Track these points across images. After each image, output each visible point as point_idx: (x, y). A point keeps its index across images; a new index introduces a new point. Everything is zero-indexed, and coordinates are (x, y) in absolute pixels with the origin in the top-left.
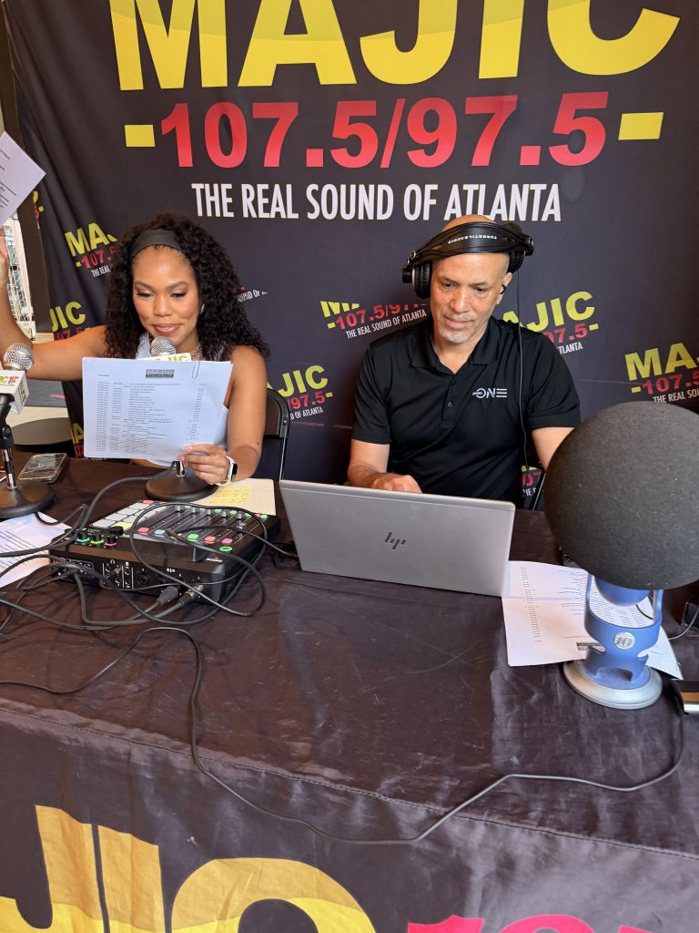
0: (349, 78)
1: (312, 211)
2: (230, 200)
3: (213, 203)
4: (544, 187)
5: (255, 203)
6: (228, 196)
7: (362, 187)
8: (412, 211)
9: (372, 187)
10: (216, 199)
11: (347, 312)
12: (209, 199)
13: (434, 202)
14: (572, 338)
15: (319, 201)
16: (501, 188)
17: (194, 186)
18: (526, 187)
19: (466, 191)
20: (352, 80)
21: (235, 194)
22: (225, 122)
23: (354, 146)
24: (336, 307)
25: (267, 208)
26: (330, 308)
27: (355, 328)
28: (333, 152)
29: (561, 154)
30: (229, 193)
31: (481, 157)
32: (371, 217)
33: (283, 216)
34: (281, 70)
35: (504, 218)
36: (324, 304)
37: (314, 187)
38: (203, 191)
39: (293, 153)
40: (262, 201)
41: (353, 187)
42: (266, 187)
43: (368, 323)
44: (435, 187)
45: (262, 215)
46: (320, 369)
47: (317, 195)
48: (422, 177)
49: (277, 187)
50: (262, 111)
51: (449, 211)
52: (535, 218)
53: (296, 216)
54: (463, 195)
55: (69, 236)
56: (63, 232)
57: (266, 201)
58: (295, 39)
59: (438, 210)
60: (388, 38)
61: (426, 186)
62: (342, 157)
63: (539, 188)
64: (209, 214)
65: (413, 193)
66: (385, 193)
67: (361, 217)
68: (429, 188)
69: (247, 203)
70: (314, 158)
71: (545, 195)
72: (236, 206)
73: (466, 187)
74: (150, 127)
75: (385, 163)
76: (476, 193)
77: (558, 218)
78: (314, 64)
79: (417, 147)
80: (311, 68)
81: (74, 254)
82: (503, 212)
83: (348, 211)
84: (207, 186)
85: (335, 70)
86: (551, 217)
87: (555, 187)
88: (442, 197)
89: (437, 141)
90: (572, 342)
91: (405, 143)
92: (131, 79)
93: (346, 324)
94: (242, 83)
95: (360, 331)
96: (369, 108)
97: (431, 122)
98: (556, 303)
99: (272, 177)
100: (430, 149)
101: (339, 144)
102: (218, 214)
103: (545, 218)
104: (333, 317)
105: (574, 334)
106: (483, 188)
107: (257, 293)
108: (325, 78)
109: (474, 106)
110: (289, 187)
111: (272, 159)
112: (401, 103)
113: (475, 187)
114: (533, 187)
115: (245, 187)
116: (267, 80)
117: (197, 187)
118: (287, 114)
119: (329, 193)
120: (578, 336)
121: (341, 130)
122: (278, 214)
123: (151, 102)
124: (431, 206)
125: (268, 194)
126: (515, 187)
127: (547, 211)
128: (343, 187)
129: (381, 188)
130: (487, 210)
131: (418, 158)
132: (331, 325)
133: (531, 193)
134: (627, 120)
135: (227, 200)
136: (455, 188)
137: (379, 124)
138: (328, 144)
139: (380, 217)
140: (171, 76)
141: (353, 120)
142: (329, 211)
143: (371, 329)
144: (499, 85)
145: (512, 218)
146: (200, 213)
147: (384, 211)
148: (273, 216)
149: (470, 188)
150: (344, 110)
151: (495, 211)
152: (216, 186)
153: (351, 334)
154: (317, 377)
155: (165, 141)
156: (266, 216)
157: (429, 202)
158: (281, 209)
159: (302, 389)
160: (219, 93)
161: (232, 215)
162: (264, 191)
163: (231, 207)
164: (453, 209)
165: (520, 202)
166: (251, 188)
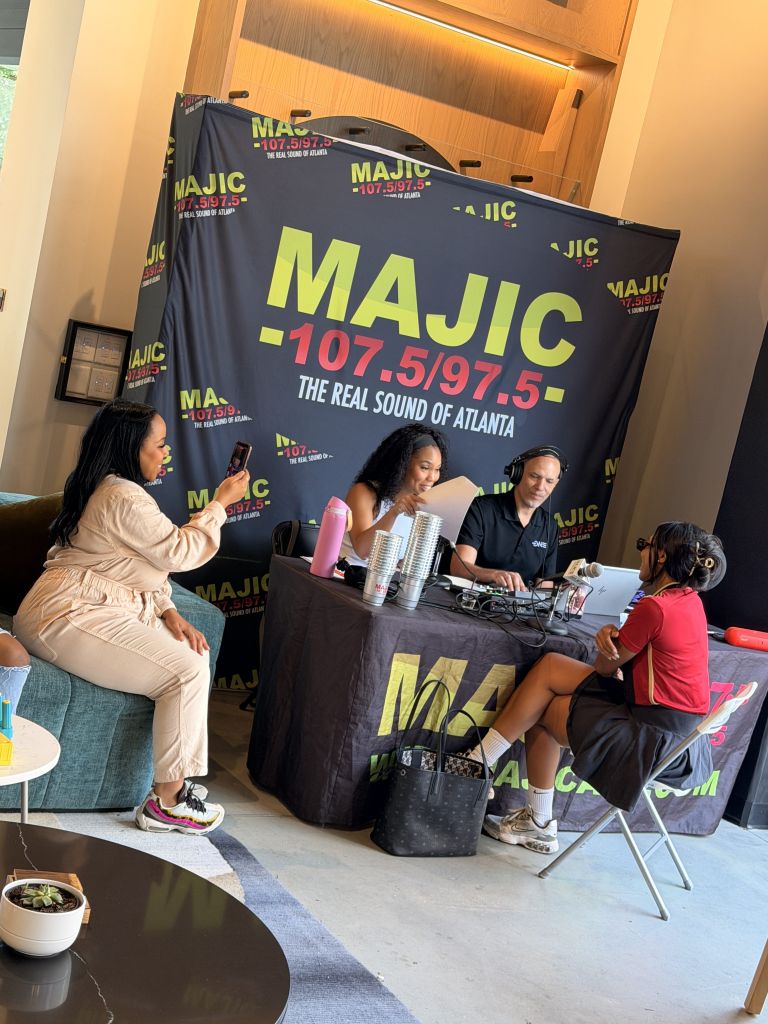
0: (416, 334)
1: (377, 407)
2: (325, 391)
3: (312, 391)
4: (507, 417)
5: (341, 396)
6: (324, 388)
7: (410, 398)
8: (436, 418)
9: (416, 400)
10: (315, 388)
12: (310, 387)
13: (449, 415)
15: (383, 402)
16: (486, 413)
17: (302, 377)
18: (498, 415)
19: (468, 412)
20: (418, 336)
21: (330, 388)
22: (336, 343)
23: (410, 373)
25: (348, 401)
28: (398, 375)
29: (518, 401)
30: (326, 386)
31: (479, 395)
33: (358, 408)
34: (378, 320)
35: (485, 431)
37: (382, 393)
38: (307, 382)
39: (373, 370)
40: (347, 395)
41: (405, 398)
42: (351, 387)
45: (344, 404)
47: (382, 398)
48: (446, 399)
49: (358, 389)
50: (360, 340)
51: (456, 422)
52: (500, 434)
53: (366, 409)
54: (466, 414)
57: (349, 396)
58: (390, 305)
59: (450, 420)
60: (442, 319)
61: (447, 405)
62: (402, 378)
64: (307, 397)
65: (439, 408)
66: (423, 405)
67: (406, 417)
69: (336, 395)
70: (386, 376)
71: (507, 421)
72: (328, 396)
73: (468, 410)
74: (282, 333)
75: (426, 388)
76: (473, 414)
77: (511, 436)
78: (398, 322)
79: (446, 381)
80: (396, 324)
82: (485, 427)
83: (399, 412)
84: (312, 379)
85: (409, 328)
86: (509, 434)
87: (512, 418)
88: (454, 413)
89: (457, 381)
91: (440, 378)
92: (277, 299)
94: (352, 322)
96: (424, 353)
97: (456, 369)
98: (503, 485)
99: (358, 382)
100: (453, 384)
101: (402, 370)
102: (313, 399)
103: (505, 435)
106: (476, 412)
108: (402, 332)
109: (480, 366)
110: (366, 390)
111: (360, 371)
112: (441, 355)
113: (473, 410)
114: (502, 416)
115: (337, 384)
116: (368, 323)
117: (304, 378)
118: (375, 346)
119: (390, 398)
121: (405, 363)
122: (355, 406)
123: (288, 317)
124: (447, 418)
125: (351, 392)
126: (493, 414)
127: (507, 431)
128: (399, 397)
129: (421, 401)
130: (477, 426)
131: (445, 388)
133: (501, 419)
134: (550, 390)
135: (323, 391)
136: (462, 408)
137: (428, 365)
138: (396, 369)
140: (307, 304)
141: (413, 358)
142: (387, 409)
144: (492, 358)
145: (489, 432)
146: (300, 396)
147: (420, 415)
148: (351, 406)
149: (470, 411)
150: (410, 351)
151: (480, 426)
152: (318, 380)
155: (289, 344)
156: (347, 405)
157: (447, 415)
158: (357, 403)
160: (337, 324)
161: (323, 401)
162: (349, 390)
163: (324, 396)
164: (458, 422)
165: (494, 423)
166: (341, 386)
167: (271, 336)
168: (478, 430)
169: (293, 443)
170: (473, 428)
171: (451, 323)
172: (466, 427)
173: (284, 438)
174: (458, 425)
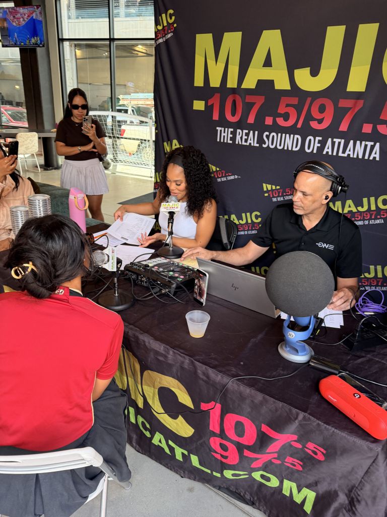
0: (287, 87)
1: (265, 144)
2: (231, 136)
3: (224, 136)
4: (372, 143)
5: (241, 138)
6: (231, 134)
7: (288, 135)
8: (309, 148)
9: (292, 136)
10: (226, 135)
11: (274, 190)
12: (223, 134)
13: (319, 145)
14: (379, 217)
15: (268, 140)
16: (352, 142)
17: (217, 128)
18: (363, 143)
19: (335, 142)
20: (289, 88)
21: (234, 134)
22: (234, 103)
23: (286, 117)
24: (269, 187)
25: (246, 141)
26: (267, 187)
27: (277, 197)
28: (277, 119)
29: (382, 129)
30: (232, 133)
31: (344, 127)
32: (290, 149)
33: (252, 145)
35: (351, 156)
36: (264, 185)
37: (267, 133)
38: (221, 131)
39: (260, 118)
40: (245, 137)
41: (284, 135)
42: (247, 131)
43: (283, 196)
44: (320, 138)
45: (244, 143)
46: (258, 214)
47: (268, 137)
48: (315, 133)
49: (251, 132)
50: (249, 99)
51: (326, 150)
52: (366, 157)
53: (258, 145)
54: (333, 143)
55: (165, 144)
56: (163, 142)
57: (246, 137)
58: (267, 69)
59: (321, 149)
60: (306, 71)
61: (317, 138)
62: (280, 121)
63: (370, 144)
64: (222, 141)
65: (310, 140)
66: (297, 139)
67: (286, 148)
68: (318, 138)
69: (238, 137)
70: (269, 121)
71: (372, 147)
72: (233, 139)
73: (335, 140)
74: (204, 102)
75: (299, 126)
76: (339, 143)
77: (378, 159)
78: (273, 80)
79: (314, 119)
80: (271, 82)
81: (166, 152)
82: (351, 153)
83: (280, 145)
84: (223, 129)
85: (282, 83)
86: (375, 158)
87: (378, 145)
88: (323, 143)
89: (324, 118)
90: (379, 219)
91: (309, 117)
92: (199, 82)
93: (273, 195)
94: (243, 87)
95: (279, 199)
96: (295, 101)
97: (322, 109)
98: (372, 199)
99: (251, 127)
100: (320, 121)
101: (280, 115)
102: (225, 141)
103: (371, 158)
104: (268, 191)
105: (380, 215)
106: (343, 141)
107: (236, 177)
108: (277, 87)
109: (343, 103)
110: (256, 132)
111: (251, 120)
112: (309, 100)
113: (339, 140)
114: (367, 143)
115: (239, 131)
116: (253, 86)
117: (219, 129)
118: (259, 101)
119: (273, 136)
120: (382, 216)
121: (282, 109)
122: (250, 144)
123: (206, 92)
124: (318, 147)
125: (247, 135)
126: (358, 142)
127: (373, 155)
128: (279, 135)
129: (296, 136)
130: (344, 152)
131: (314, 125)
132: (266, 195)
133: (366, 146)
135: (230, 136)
136: (330, 140)
137: (299, 108)
138: (276, 115)
139: (294, 149)
140: (215, 82)
141: (287, 106)
142: (272, 144)
143: (284, 199)
144: (358, 95)
145: (355, 156)
146: (218, 140)
147: (296, 147)
148: (248, 144)
149: (337, 141)
150: (284, 101)
151: (347, 152)
152: (226, 129)
153: (274, 200)
154: (257, 217)
155: (209, 109)
156: (245, 144)
157: (317, 145)
158: (252, 142)
159: (249, 221)
160: (233, 90)
161: (231, 142)
162: (246, 133)
163: (231, 139)
164: (328, 149)
165: (360, 149)
166: (240, 131)
167: (199, 105)
168: (345, 155)
169: (218, 169)
170: (340, 154)
171: (315, 73)
172: (335, 154)
173: (213, 166)
174: (327, 152)
